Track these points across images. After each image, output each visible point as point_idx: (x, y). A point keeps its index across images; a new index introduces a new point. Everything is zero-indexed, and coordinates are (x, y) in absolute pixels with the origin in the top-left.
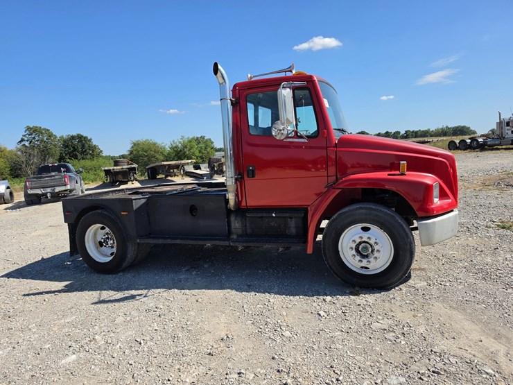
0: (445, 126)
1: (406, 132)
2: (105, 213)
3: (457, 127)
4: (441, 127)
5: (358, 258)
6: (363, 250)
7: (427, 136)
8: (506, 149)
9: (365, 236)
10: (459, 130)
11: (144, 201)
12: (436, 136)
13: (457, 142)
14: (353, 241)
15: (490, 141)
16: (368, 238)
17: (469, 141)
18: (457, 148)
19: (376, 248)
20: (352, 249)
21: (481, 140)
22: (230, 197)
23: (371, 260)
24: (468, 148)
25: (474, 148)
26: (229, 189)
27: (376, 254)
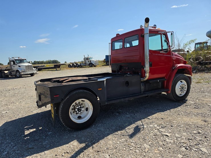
0: (49, 60)
1: (34, 62)
3: (54, 61)
5: (181, 91)
6: (182, 88)
8: (88, 67)
10: (55, 62)
12: (47, 64)
13: (71, 65)
14: (180, 86)
15: (82, 65)
16: (184, 84)
17: (75, 64)
18: (71, 67)
19: (185, 87)
20: (180, 89)
21: (79, 64)
22: (147, 75)
23: (184, 91)
24: (75, 67)
25: (77, 67)
26: (147, 72)
27: (185, 89)
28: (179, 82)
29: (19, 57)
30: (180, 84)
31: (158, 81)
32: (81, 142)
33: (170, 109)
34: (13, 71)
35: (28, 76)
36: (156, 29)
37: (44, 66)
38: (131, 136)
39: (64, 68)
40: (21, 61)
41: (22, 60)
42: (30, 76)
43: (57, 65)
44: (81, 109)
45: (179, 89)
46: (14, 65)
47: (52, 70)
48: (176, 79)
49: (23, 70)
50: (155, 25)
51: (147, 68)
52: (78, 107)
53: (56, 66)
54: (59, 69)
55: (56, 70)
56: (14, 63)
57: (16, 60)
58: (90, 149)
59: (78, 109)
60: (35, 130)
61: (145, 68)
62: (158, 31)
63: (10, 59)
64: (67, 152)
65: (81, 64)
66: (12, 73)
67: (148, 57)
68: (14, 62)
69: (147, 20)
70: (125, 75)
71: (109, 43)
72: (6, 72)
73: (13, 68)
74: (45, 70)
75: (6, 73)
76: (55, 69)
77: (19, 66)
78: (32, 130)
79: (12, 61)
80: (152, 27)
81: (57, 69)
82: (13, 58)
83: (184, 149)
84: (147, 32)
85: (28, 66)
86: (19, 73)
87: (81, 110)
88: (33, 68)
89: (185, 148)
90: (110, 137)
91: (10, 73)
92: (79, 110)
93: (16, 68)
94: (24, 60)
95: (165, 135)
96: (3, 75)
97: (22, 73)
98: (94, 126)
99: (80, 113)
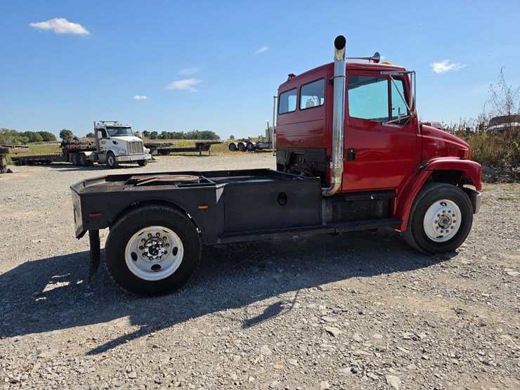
0: (195, 130)
1: (163, 133)
2: (168, 209)
3: (205, 132)
4: (192, 131)
5: (440, 229)
6: (444, 223)
7: (181, 139)
9: (446, 209)
10: (207, 135)
11: (222, 190)
13: (236, 144)
14: (439, 215)
15: (261, 145)
16: (449, 212)
17: (245, 144)
18: (236, 150)
19: (453, 218)
20: (436, 222)
21: (254, 143)
22: (337, 181)
23: (449, 229)
24: (245, 149)
25: (250, 150)
26: (337, 173)
27: (453, 224)
28: (437, 204)
29: (116, 122)
30: (439, 209)
31: (372, 198)
32: (133, 323)
33: (390, 272)
34: (102, 153)
35: (132, 165)
36: (379, 64)
37: (170, 144)
38: (248, 324)
39: (219, 150)
40: (121, 130)
41: (123, 130)
42: (137, 165)
43: (202, 144)
44: (157, 248)
45: (434, 222)
46: (103, 140)
47: (192, 155)
48: (425, 196)
49: (123, 152)
50: (377, 55)
51: (337, 163)
52: (150, 245)
53: (200, 146)
54: (207, 153)
55: (200, 155)
56: (104, 135)
57: (108, 128)
58: (142, 341)
59: (150, 248)
60: (67, 284)
61: (331, 164)
62: (380, 71)
63: (96, 125)
64: (93, 339)
65: (259, 142)
66: (100, 156)
67: (341, 137)
68: (104, 132)
69: (340, 43)
70: (294, 177)
71: (275, 97)
72: (88, 153)
73: (101, 145)
74: (176, 153)
75: (88, 157)
76: (198, 153)
77: (114, 143)
78: (59, 285)
79: (100, 130)
80: (370, 59)
81: (203, 153)
82: (103, 122)
83: (348, 370)
84: (341, 71)
85: (134, 143)
86: (114, 157)
87: (157, 252)
88: (145, 148)
89: (351, 371)
90: (202, 319)
91: (96, 158)
92: (153, 251)
93: (107, 145)
94: (128, 130)
95: (327, 331)
96: (82, 160)
97: (120, 159)
98: (185, 291)
99: (154, 257)
